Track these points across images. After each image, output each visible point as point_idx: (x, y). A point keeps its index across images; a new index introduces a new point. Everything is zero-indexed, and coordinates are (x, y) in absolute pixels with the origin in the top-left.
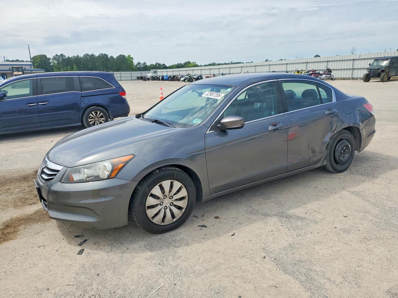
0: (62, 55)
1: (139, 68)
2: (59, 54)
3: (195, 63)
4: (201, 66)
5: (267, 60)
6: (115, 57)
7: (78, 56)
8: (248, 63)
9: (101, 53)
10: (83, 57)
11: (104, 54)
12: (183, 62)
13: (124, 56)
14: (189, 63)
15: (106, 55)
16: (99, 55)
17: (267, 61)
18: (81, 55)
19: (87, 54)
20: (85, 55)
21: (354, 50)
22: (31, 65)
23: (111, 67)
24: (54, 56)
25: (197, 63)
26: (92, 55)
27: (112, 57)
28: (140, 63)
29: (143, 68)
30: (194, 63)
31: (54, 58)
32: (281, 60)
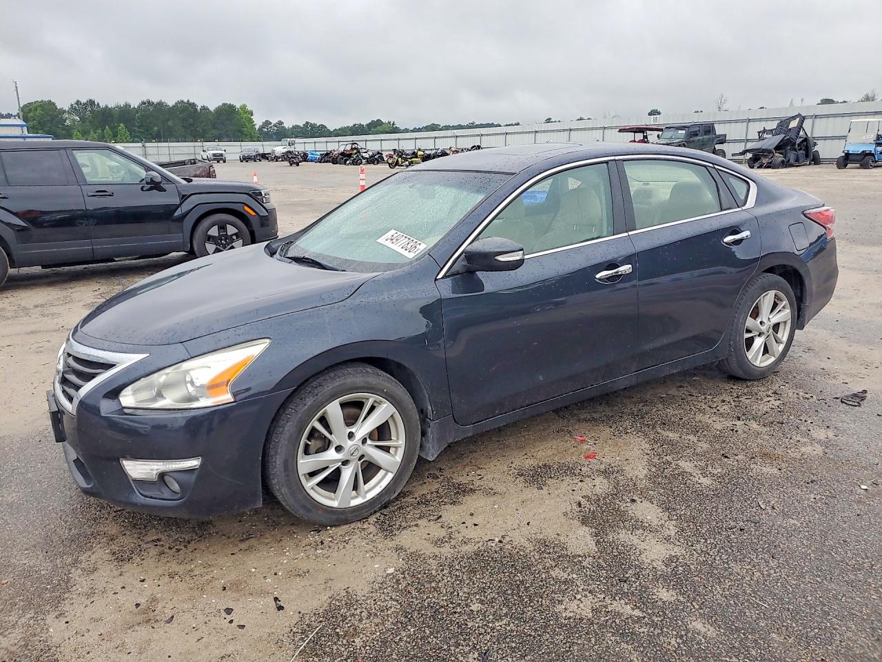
0: (92, 103)
1: (267, 133)
2: (83, 100)
3: (393, 124)
4: (406, 131)
5: (550, 119)
6: (212, 108)
7: (127, 106)
8: (509, 125)
9: (179, 99)
10: (139, 107)
11: (188, 101)
12: (365, 122)
13: (231, 107)
14: (379, 123)
15: (193, 105)
16: (176, 103)
17: (548, 121)
18: (135, 104)
19: (149, 102)
20: (144, 103)
21: (723, 101)
22: (22, 126)
23: (203, 130)
24: (72, 105)
25: (397, 125)
26: (160, 104)
27: (204, 108)
28: (271, 123)
29: (275, 134)
30: (389, 123)
31: (73, 110)
32: (581, 119)
